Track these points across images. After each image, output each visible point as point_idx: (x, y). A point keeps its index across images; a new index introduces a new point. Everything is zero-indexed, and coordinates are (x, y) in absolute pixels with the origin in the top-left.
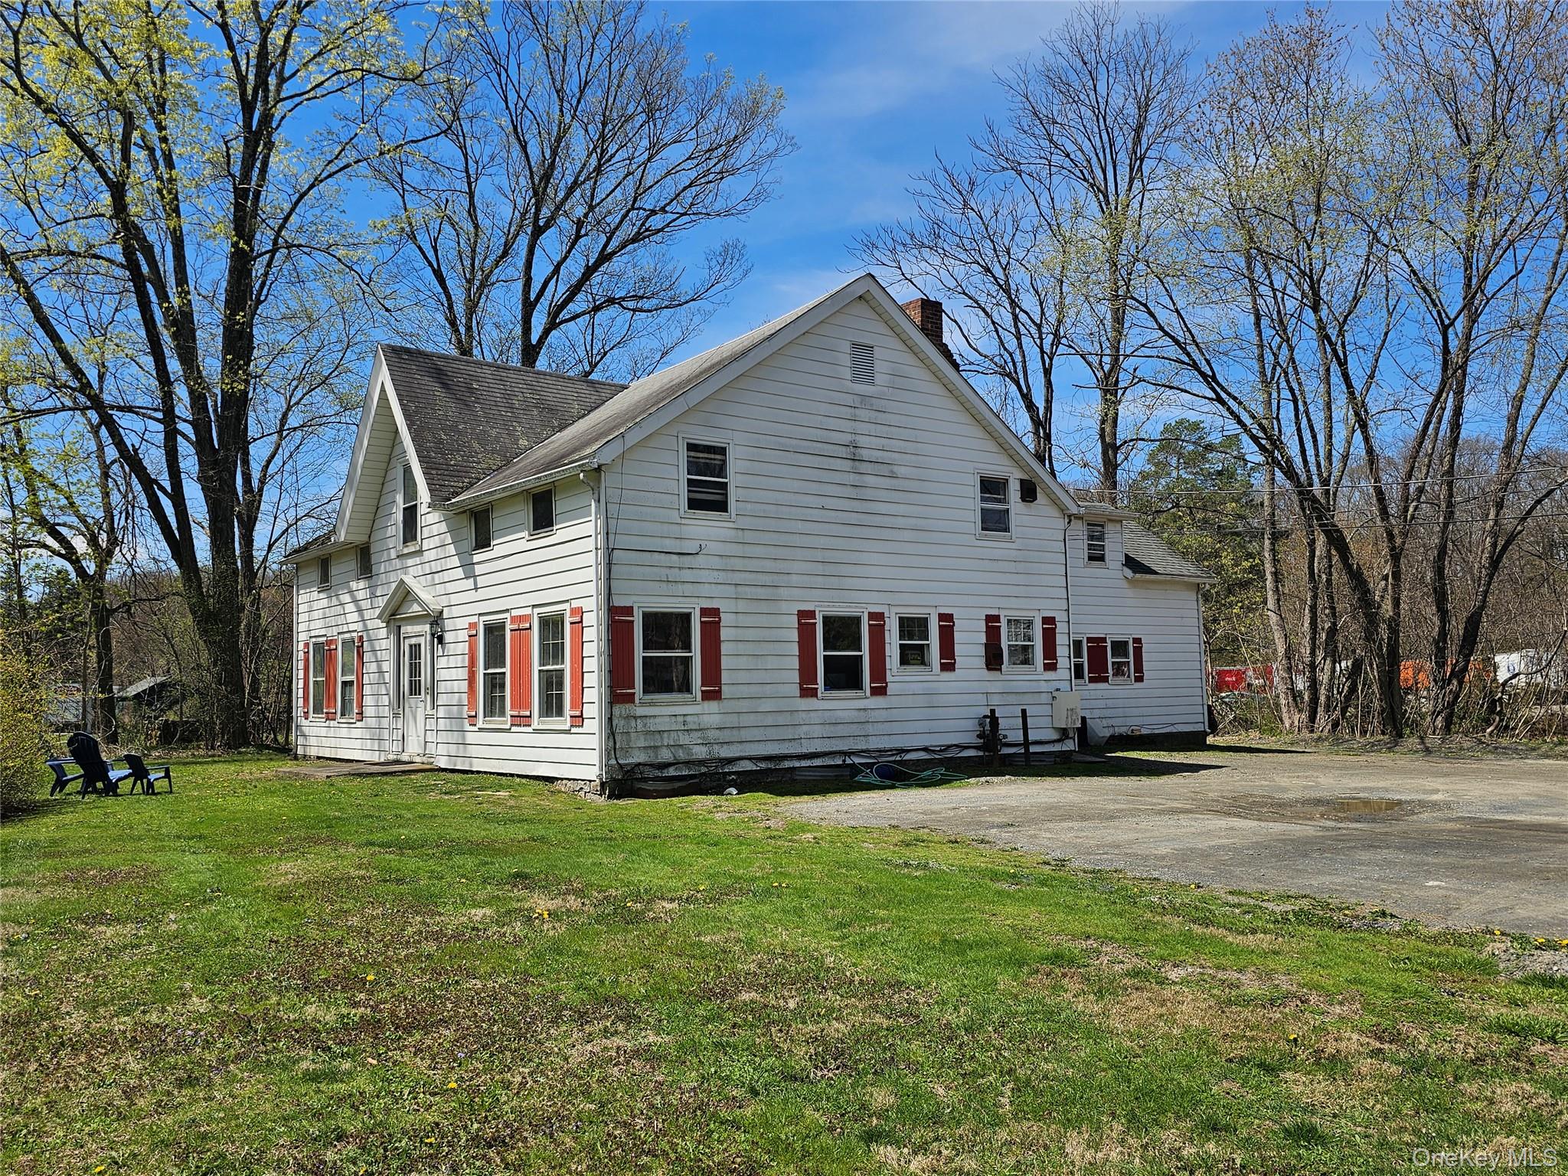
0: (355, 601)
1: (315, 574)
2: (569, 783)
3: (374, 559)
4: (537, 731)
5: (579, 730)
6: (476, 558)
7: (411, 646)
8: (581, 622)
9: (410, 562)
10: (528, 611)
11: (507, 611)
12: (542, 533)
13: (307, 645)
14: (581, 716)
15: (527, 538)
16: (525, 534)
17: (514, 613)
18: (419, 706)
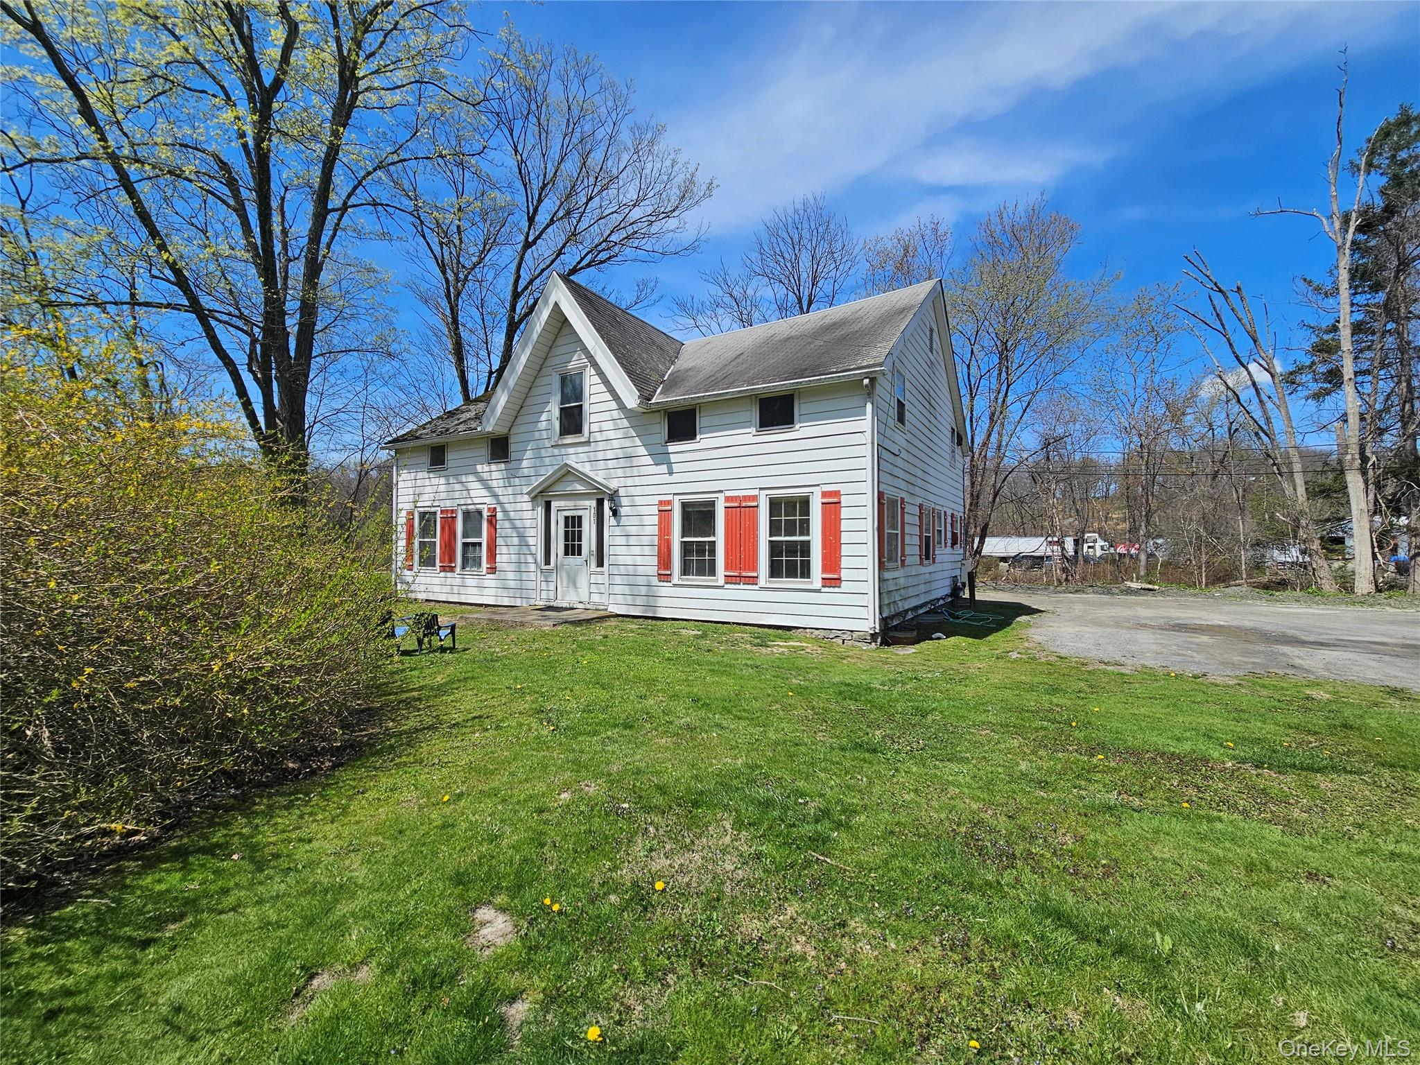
0: (481, 480)
1: (426, 459)
2: (817, 632)
3: (512, 448)
4: (763, 589)
5: (836, 590)
6: (672, 448)
7: (567, 518)
8: (839, 503)
9: (571, 450)
10: (755, 492)
11: (721, 491)
12: (776, 429)
13: (411, 513)
14: (839, 579)
15: (754, 433)
16: (753, 430)
17: (728, 494)
18: (581, 565)
